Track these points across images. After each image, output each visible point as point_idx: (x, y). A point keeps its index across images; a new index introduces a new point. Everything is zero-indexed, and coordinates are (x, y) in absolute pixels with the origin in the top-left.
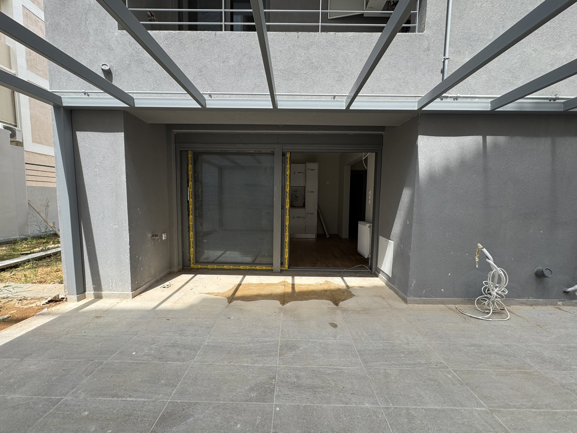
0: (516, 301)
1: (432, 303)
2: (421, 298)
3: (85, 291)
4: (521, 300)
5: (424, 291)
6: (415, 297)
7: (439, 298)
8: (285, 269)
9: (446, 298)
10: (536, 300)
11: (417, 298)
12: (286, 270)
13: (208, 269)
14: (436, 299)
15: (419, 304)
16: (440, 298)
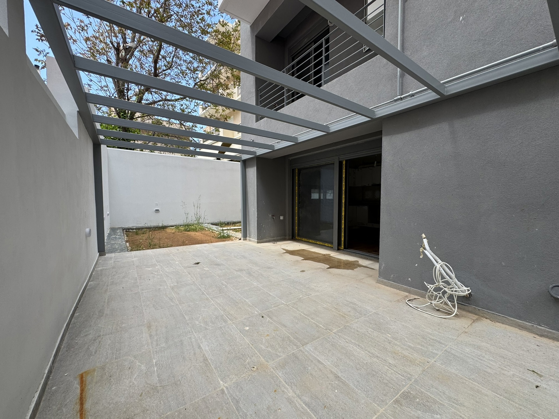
0: (512, 320)
1: (399, 289)
2: (389, 281)
3: (246, 237)
4: (521, 323)
5: (392, 276)
6: (384, 279)
7: (405, 286)
8: (342, 248)
9: (413, 288)
10: (554, 331)
11: (385, 280)
12: (342, 250)
13: (302, 240)
14: (403, 287)
15: (387, 286)
16: (407, 287)
